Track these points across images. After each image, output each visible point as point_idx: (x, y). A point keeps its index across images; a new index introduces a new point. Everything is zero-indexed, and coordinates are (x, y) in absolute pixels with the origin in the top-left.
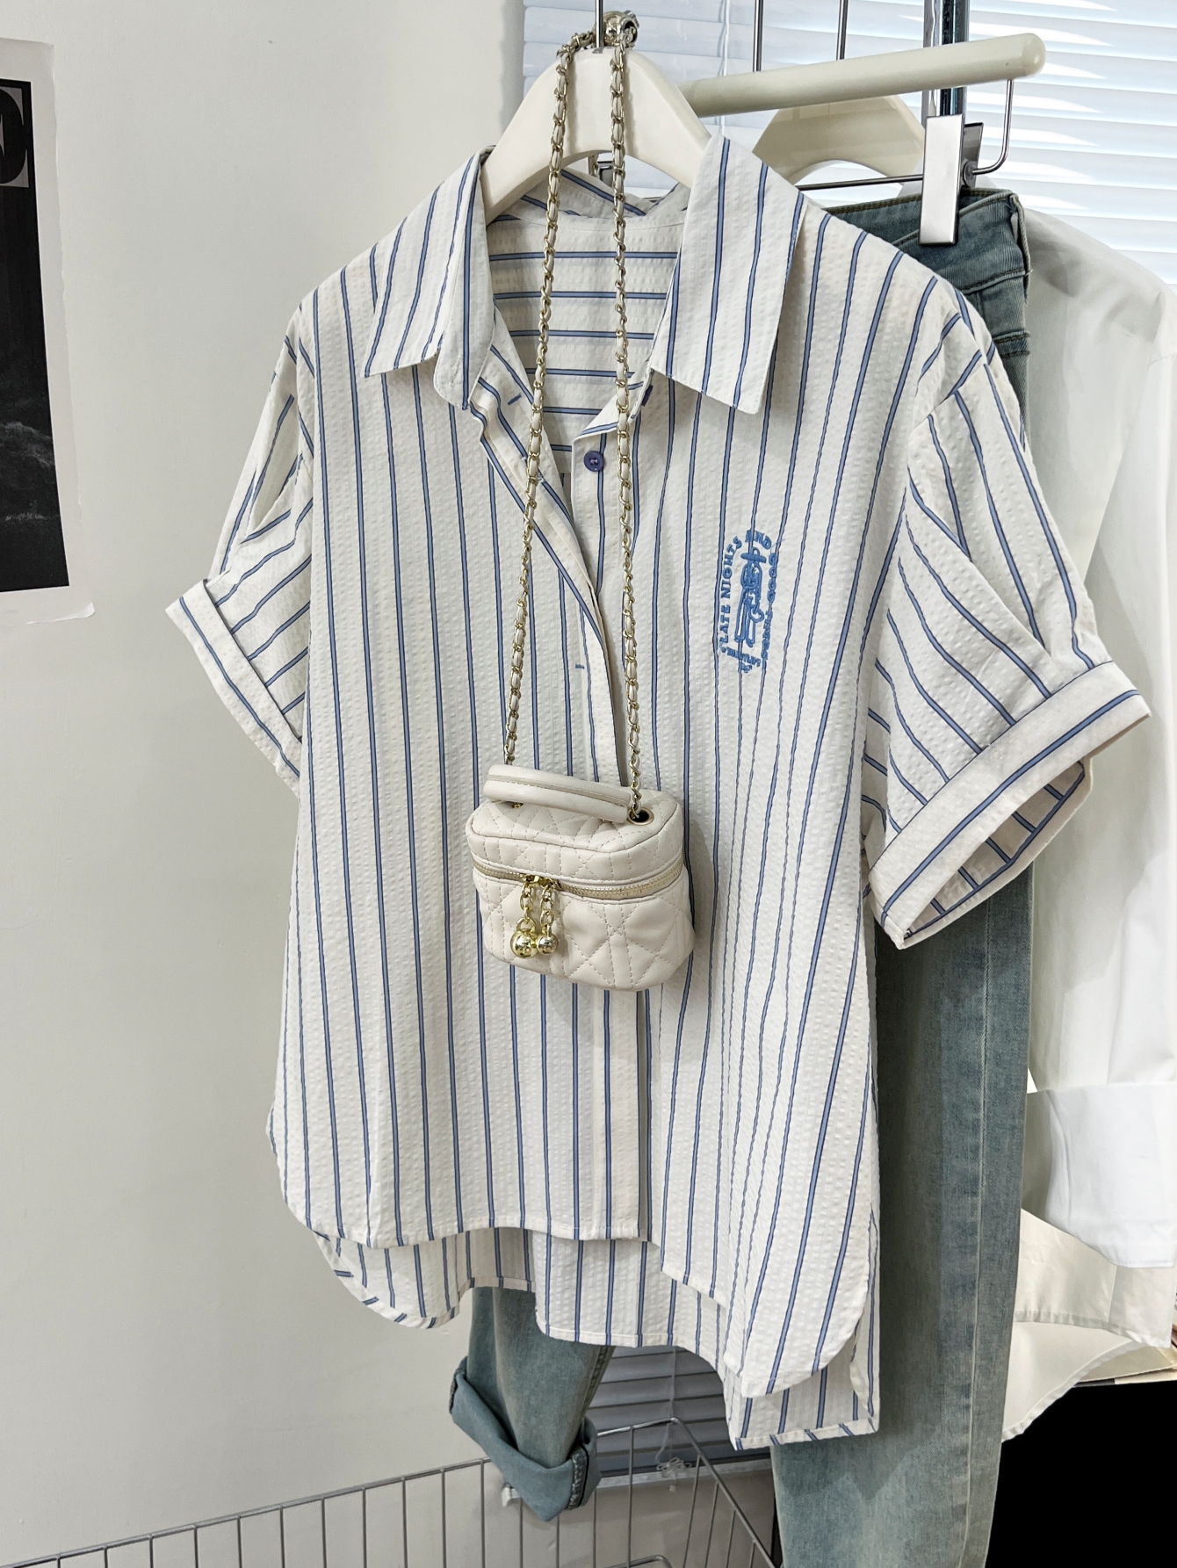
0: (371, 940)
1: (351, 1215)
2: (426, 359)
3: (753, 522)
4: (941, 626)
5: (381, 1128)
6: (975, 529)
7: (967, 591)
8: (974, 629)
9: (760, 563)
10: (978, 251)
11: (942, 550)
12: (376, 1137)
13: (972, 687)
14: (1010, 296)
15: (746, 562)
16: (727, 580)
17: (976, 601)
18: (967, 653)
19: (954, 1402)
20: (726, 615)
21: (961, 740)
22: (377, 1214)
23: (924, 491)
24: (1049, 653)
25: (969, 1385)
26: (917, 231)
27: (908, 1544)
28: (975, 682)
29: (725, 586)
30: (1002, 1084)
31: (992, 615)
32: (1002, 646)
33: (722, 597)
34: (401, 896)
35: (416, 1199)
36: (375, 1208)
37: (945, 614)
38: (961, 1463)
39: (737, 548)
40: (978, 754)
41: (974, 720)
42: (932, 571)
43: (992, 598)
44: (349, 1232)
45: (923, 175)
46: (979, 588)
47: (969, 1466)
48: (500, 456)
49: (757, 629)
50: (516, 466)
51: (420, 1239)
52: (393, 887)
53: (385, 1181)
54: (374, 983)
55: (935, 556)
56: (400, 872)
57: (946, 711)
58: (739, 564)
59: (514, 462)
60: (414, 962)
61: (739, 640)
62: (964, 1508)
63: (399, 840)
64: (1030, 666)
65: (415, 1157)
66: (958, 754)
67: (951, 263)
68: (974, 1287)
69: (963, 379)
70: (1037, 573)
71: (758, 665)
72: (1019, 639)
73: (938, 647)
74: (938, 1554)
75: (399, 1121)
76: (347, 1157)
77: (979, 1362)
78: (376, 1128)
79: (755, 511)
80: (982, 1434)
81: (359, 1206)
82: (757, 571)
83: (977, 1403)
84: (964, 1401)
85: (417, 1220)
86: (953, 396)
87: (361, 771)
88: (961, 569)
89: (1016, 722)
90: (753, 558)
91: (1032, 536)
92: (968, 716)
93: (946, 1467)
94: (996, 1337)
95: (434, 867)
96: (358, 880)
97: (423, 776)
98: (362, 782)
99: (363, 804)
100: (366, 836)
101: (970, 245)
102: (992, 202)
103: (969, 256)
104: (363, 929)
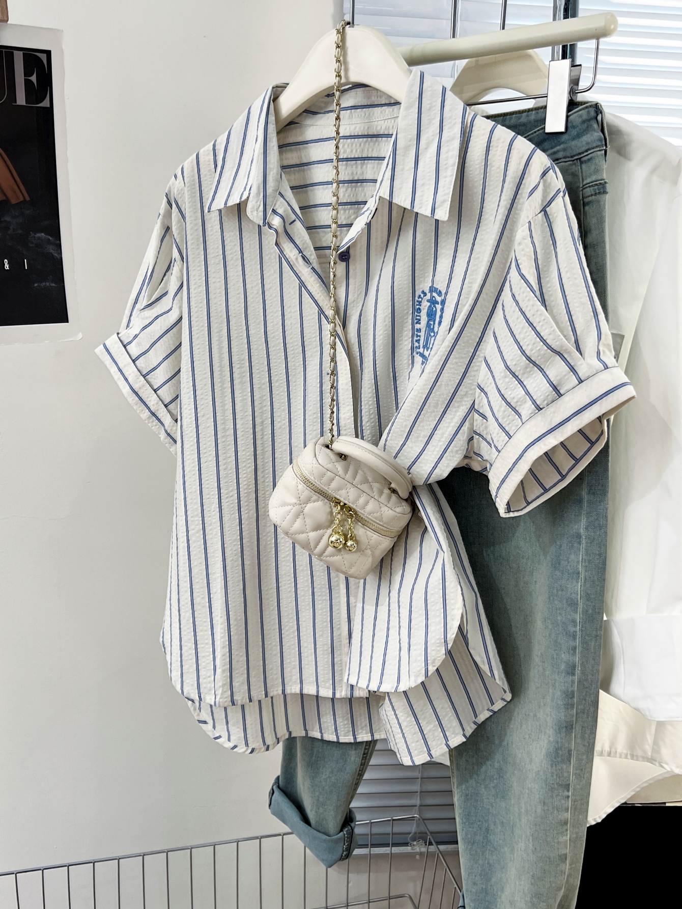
1: (205, 688)
2: (242, 200)
4: (526, 340)
5: (222, 638)
8: (542, 343)
10: (579, 136)
12: (219, 643)
14: (597, 161)
19: (560, 794)
22: (220, 687)
24: (584, 359)
25: (569, 784)
27: (533, 876)
30: (590, 611)
32: (559, 355)
35: (242, 678)
36: (219, 684)
37: (528, 334)
38: (564, 830)
40: (539, 411)
41: (538, 392)
42: (520, 310)
44: (204, 698)
45: (547, 94)
47: (569, 831)
48: (287, 254)
51: (244, 701)
53: (224, 668)
54: (217, 555)
56: (231, 492)
59: (295, 257)
60: (239, 543)
62: (566, 855)
63: (230, 474)
65: (241, 654)
67: (563, 143)
68: (572, 728)
69: (550, 202)
74: (550, 882)
75: (232, 634)
76: (203, 655)
77: (575, 771)
78: (219, 638)
80: (577, 813)
81: (209, 682)
83: (573, 795)
84: (566, 793)
85: (242, 691)
86: (543, 213)
87: (209, 435)
88: (536, 310)
89: (562, 395)
93: (555, 831)
94: (585, 757)
95: (250, 489)
96: (208, 496)
97: (243, 438)
98: (209, 441)
99: (210, 453)
100: (211, 471)
101: (574, 132)
102: (587, 107)
103: (573, 139)
104: (211, 525)
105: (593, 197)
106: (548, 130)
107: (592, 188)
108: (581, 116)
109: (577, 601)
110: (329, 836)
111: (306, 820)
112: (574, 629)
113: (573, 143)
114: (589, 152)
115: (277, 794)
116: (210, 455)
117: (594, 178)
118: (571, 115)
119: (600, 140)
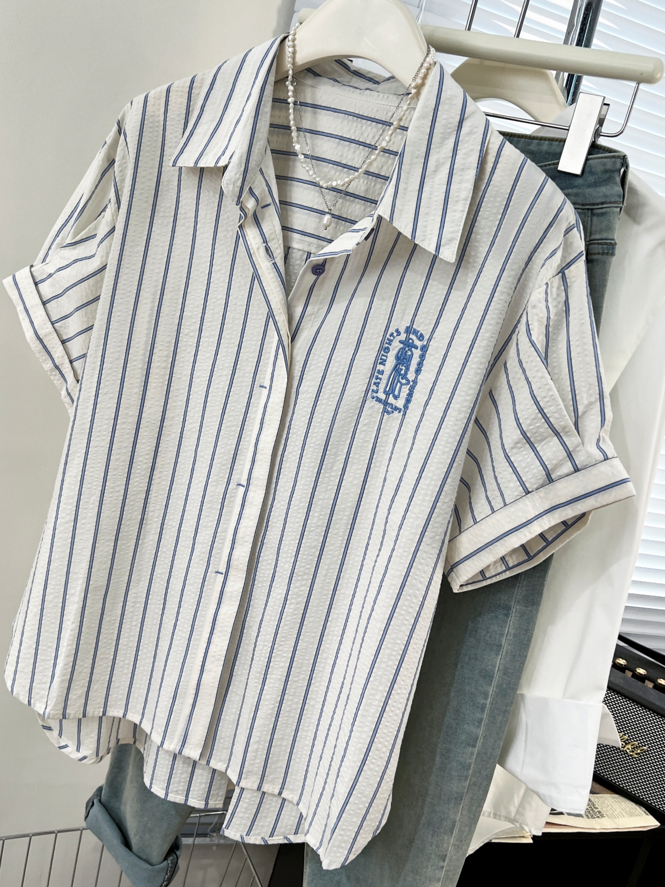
0: (89, 526)
1: (38, 694)
2: (218, 165)
3: (413, 321)
4: (524, 413)
5: (68, 645)
6: (555, 358)
7: (545, 397)
8: (543, 421)
9: (413, 349)
10: (595, 184)
11: (536, 369)
12: (64, 651)
13: (533, 453)
15: (402, 346)
16: (386, 354)
17: (549, 404)
18: (535, 433)
20: (380, 376)
21: (518, 483)
22: (53, 698)
23: (533, 330)
24: (583, 444)
26: (556, 161)
28: (535, 451)
29: (383, 357)
31: (556, 415)
32: (557, 434)
33: (380, 364)
34: (115, 502)
35: (81, 691)
36: (53, 694)
37: (528, 407)
39: (397, 335)
40: (527, 494)
41: (529, 473)
42: (527, 379)
43: (559, 405)
44: (34, 704)
45: (569, 127)
46: (553, 397)
48: (249, 240)
49: (403, 390)
50: (258, 248)
52: (111, 495)
53: (63, 678)
54: (84, 554)
55: (531, 370)
56: (118, 486)
57: (514, 464)
58: (396, 346)
59: (257, 246)
61: (387, 394)
63: (122, 466)
64: (570, 450)
65: (86, 665)
66: (515, 491)
67: (576, 187)
69: (569, 265)
70: (586, 396)
71: (399, 412)
72: (568, 432)
73: (519, 425)
75: (81, 642)
76: (43, 658)
78: (65, 646)
79: (415, 315)
81: (43, 689)
82: (409, 353)
85: (78, 704)
86: (560, 274)
87: (107, 417)
88: (545, 383)
89: (553, 481)
90: (408, 345)
91: (588, 372)
92: (526, 470)
95: (141, 487)
96: (89, 486)
97: (147, 429)
98: (106, 424)
99: (104, 438)
100: (100, 459)
101: (591, 179)
102: (614, 157)
103: (589, 186)
104: (85, 518)
105: (600, 256)
106: (560, 168)
107: (600, 246)
108: (604, 164)
109: (494, 674)
110: (151, 864)
111: (127, 843)
112: (484, 702)
113: (589, 190)
114: (605, 206)
115: (97, 809)
116: (103, 440)
117: (604, 236)
118: (592, 159)
119: (619, 196)
